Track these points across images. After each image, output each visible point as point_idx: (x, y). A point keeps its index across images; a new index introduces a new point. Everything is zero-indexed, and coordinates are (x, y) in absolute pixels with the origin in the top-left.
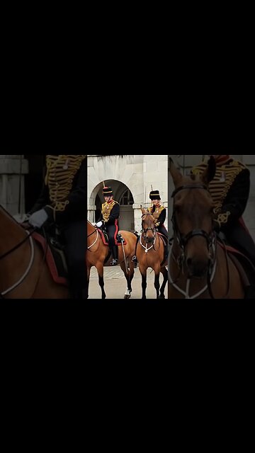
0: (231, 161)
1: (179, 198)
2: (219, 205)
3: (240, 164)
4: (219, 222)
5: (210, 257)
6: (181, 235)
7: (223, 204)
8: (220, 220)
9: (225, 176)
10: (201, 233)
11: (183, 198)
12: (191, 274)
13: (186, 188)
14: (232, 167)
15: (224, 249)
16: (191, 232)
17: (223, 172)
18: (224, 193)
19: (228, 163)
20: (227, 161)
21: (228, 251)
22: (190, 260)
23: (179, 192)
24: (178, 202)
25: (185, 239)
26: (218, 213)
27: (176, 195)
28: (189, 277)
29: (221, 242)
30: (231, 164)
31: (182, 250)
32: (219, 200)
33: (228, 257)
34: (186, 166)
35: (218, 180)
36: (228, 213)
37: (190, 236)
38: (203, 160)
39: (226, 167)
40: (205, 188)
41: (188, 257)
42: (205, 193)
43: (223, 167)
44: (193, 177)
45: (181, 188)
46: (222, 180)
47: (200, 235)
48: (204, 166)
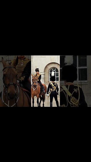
0: (25, 58)
1: (5, 71)
2: (21, 74)
3: (28, 59)
4: (21, 80)
5: (16, 93)
6: (6, 84)
7: (22, 74)
8: (22, 79)
9: (23, 64)
10: (13, 84)
11: (6, 71)
12: (9, 99)
13: (8, 68)
14: (26, 60)
15: (22, 90)
16: (9, 84)
17: (22, 62)
18: (23, 69)
19: (24, 59)
20: (23, 58)
21: (24, 91)
22: (9, 94)
23: (5, 69)
24: (5, 73)
25: (7, 86)
26: (21, 77)
27: (4, 70)
28: (9, 100)
29: (21, 87)
30: (25, 59)
31: (6, 90)
32: (21, 72)
33: (24, 93)
34: (9, 60)
35: (21, 65)
36: (24, 77)
37: (9, 85)
38: (15, 58)
39: (24, 60)
40: (14, 68)
41: (8, 92)
42: (14, 69)
43: (22, 60)
44: (10, 64)
45: (6, 68)
46: (22, 65)
47: (12, 84)
48: (15, 60)
